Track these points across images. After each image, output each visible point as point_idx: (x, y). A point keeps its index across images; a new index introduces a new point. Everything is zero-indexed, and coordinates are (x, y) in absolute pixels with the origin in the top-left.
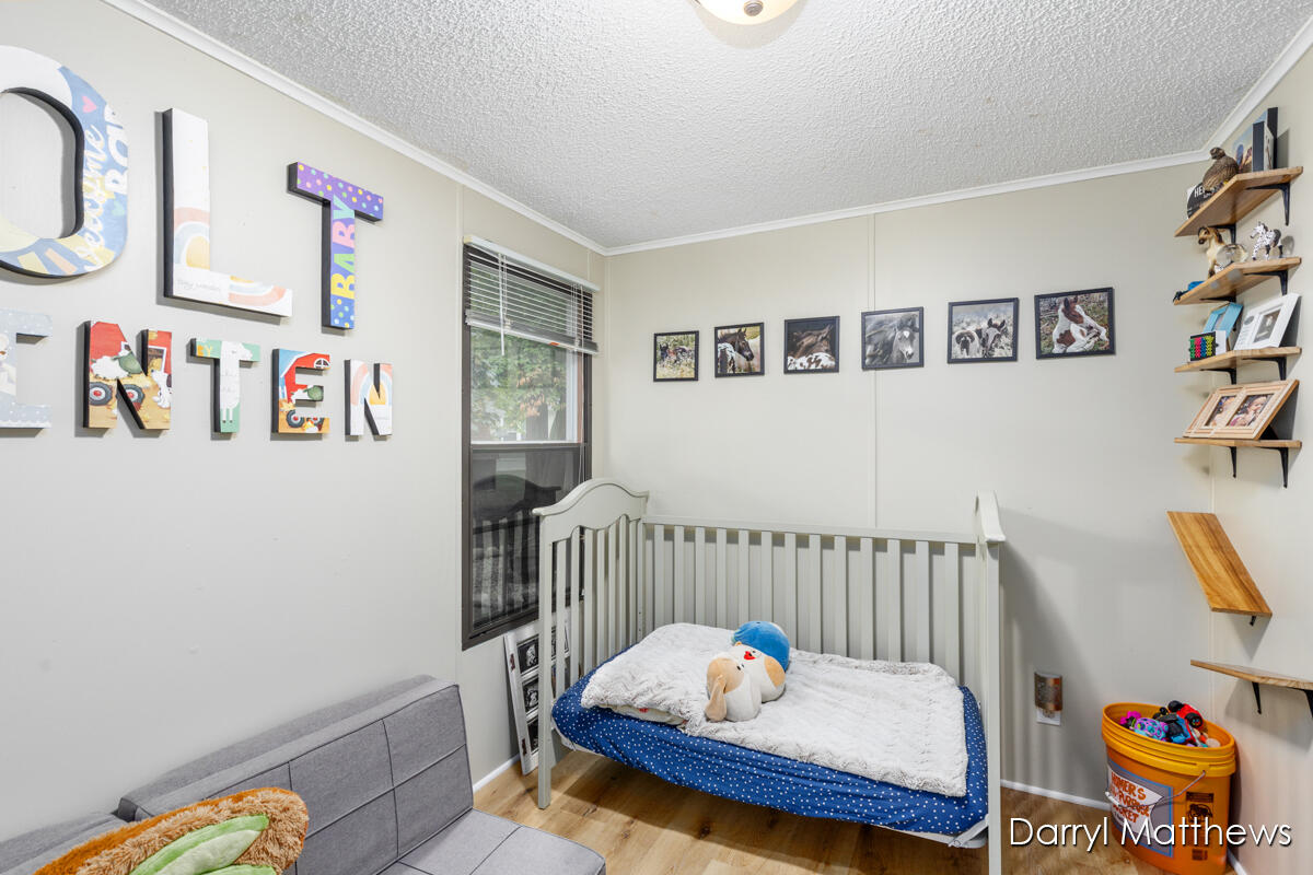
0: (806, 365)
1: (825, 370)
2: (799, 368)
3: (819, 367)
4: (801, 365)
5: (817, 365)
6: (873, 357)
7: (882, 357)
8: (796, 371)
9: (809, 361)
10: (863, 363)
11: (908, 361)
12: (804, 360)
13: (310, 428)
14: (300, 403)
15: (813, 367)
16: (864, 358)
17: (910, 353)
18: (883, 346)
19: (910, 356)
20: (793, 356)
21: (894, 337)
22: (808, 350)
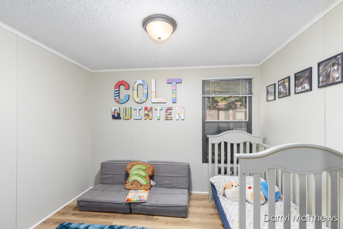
0: (301, 90)
1: (307, 91)
2: (299, 91)
3: (305, 90)
4: (300, 90)
5: (304, 90)
6: (322, 82)
7: (326, 81)
8: (298, 93)
9: (302, 88)
10: (319, 85)
11: (337, 81)
12: (300, 88)
13: (169, 118)
14: (168, 115)
15: (303, 90)
16: (319, 83)
17: (337, 77)
18: (326, 75)
19: (337, 78)
20: (297, 87)
21: (330, 71)
22: (301, 84)
